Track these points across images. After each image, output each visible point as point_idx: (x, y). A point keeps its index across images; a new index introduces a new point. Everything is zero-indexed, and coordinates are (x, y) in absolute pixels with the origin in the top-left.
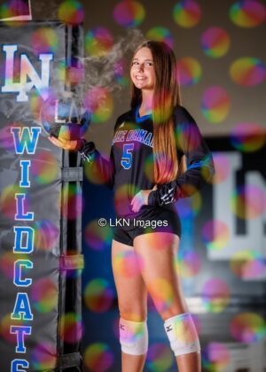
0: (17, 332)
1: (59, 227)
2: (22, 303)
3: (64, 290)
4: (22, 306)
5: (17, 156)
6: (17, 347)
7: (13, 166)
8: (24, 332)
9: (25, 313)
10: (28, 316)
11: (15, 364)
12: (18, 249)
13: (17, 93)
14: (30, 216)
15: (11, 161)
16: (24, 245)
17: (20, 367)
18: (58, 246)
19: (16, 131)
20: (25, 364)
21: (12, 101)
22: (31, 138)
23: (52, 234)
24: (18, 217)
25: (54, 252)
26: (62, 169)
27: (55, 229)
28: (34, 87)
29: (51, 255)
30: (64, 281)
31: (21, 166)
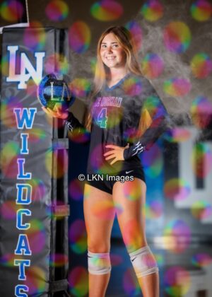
0: (19, 264)
1: (50, 184)
2: (23, 242)
3: (54, 232)
4: (23, 244)
5: (19, 130)
6: (20, 276)
7: (15, 138)
8: (25, 265)
9: (25, 250)
10: (27, 252)
11: (18, 288)
12: (20, 201)
13: (18, 83)
14: (28, 176)
15: (14, 134)
16: (24, 198)
17: (22, 291)
18: (50, 198)
19: (18, 111)
20: (26, 289)
21: (15, 88)
22: (29, 117)
23: (46, 189)
24: (19, 177)
25: (47, 203)
26: (53, 140)
27: (47, 186)
28: (31, 78)
29: (45, 205)
30: (54, 225)
31: (22, 138)
